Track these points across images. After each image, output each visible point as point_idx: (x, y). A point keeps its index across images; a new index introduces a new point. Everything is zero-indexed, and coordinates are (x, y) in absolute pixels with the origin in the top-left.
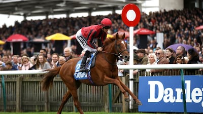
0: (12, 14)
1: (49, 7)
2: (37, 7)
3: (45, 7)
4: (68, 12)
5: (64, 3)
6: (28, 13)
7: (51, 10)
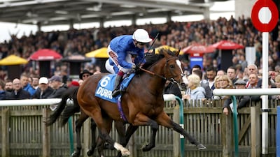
0: (22, 23)
1: (76, 11)
2: (58, 12)
3: (70, 12)
4: (102, 20)
5: (100, 6)
6: (43, 21)
7: (78, 17)
